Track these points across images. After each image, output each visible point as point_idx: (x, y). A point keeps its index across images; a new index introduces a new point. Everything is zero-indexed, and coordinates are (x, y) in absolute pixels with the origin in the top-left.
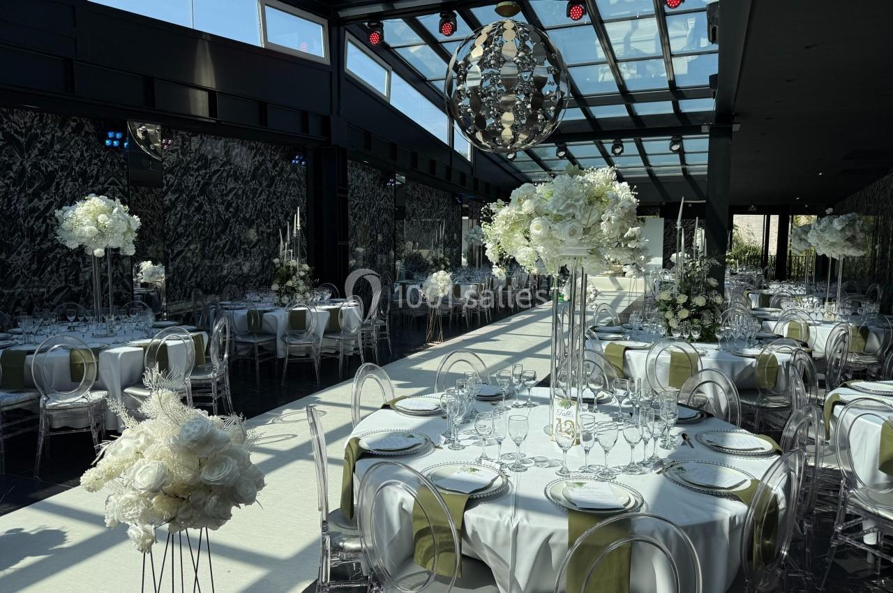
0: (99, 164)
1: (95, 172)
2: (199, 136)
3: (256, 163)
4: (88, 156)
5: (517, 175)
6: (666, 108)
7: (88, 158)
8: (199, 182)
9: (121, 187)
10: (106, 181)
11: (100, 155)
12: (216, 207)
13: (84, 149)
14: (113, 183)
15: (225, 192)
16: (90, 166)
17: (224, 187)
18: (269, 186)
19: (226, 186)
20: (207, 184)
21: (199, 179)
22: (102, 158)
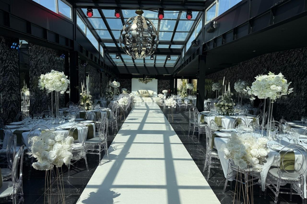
0: (6, 55)
1: (5, 58)
2: (35, 46)
3: (50, 56)
4: (3, 52)
5: (113, 63)
6: (167, 46)
7: (3, 53)
8: (35, 63)
9: (13, 65)
10: (8, 62)
11: (7, 52)
12: (39, 73)
13: (2, 49)
14: (10, 63)
15: (42, 67)
16: (4, 56)
17: (41, 65)
18: (53, 65)
19: (42, 65)
20: (37, 64)
21: (35, 62)
22: (7, 53)
